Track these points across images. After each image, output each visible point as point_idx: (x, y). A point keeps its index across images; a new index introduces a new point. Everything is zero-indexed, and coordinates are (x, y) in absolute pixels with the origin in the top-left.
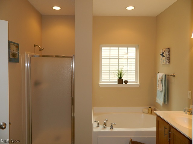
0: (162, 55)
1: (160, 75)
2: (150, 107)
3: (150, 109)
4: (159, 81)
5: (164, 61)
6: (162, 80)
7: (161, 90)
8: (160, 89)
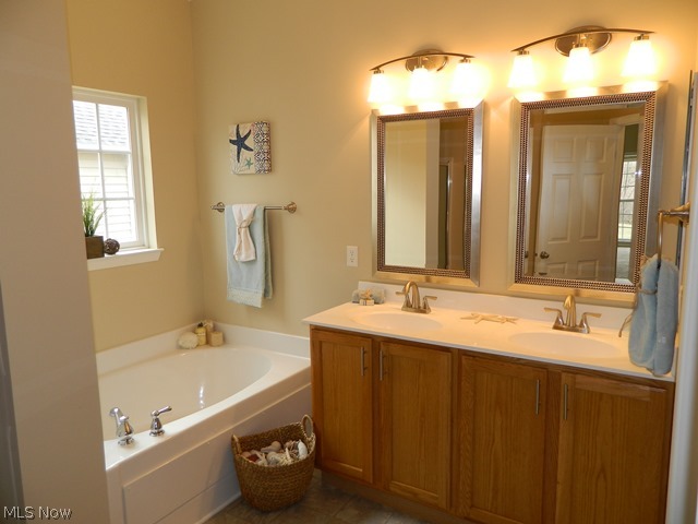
0: (240, 142)
1: (240, 211)
2: (201, 325)
3: (201, 331)
4: (243, 230)
5: (249, 164)
6: (250, 227)
7: (253, 258)
8: (247, 257)
